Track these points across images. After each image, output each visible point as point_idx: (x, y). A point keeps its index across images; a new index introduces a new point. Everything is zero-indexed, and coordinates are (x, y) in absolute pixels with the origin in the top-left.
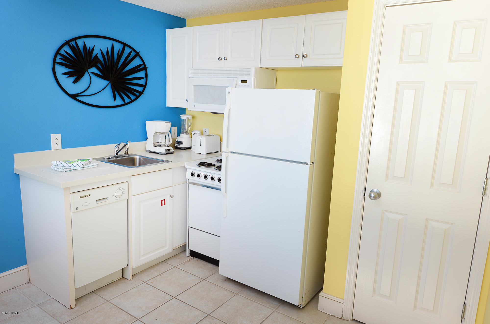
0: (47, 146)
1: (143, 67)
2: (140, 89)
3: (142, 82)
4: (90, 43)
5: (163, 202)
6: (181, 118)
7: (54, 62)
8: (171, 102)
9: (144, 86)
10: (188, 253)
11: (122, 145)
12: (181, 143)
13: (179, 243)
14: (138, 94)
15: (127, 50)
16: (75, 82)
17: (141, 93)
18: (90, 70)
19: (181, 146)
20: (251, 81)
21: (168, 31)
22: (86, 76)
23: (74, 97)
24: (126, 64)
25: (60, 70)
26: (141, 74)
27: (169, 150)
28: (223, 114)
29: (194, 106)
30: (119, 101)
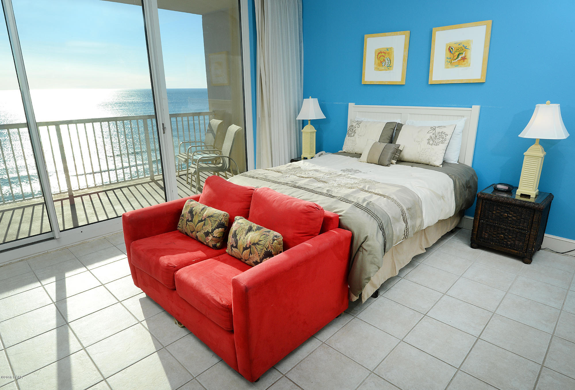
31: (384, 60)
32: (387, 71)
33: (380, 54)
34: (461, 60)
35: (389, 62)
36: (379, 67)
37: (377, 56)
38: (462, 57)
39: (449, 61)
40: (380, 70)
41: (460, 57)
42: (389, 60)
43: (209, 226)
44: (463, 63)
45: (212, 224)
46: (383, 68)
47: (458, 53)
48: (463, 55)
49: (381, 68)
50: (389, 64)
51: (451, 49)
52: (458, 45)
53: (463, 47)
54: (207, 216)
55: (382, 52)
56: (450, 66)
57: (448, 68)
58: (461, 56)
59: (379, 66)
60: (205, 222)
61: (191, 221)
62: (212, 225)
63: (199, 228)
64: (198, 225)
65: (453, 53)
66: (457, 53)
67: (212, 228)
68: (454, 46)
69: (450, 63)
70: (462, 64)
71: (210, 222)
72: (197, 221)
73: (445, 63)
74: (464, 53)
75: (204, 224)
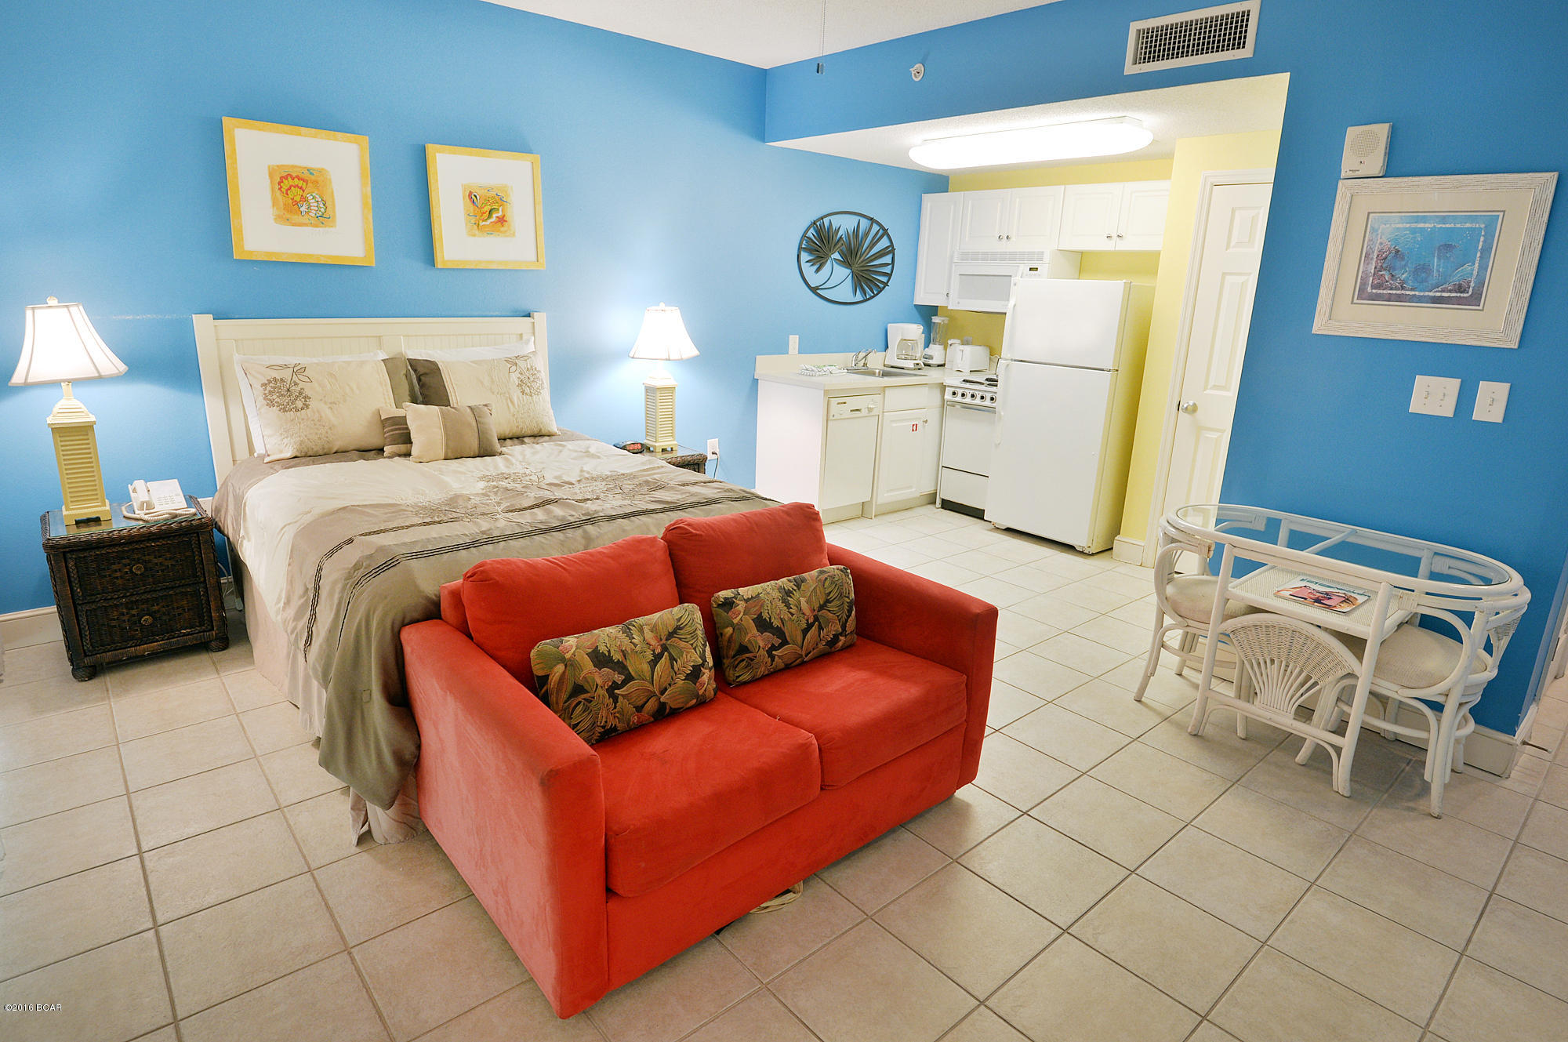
0: (783, 349)
1: (890, 250)
2: (884, 279)
3: (887, 270)
4: (836, 221)
5: (915, 427)
6: (933, 321)
7: (800, 248)
8: (923, 298)
9: (889, 275)
10: (938, 501)
11: (862, 355)
12: (931, 358)
13: (930, 489)
14: (881, 286)
15: (875, 228)
16: (817, 271)
17: (886, 284)
18: (833, 256)
19: (930, 362)
20: (1043, 269)
21: (926, 197)
22: (828, 264)
23: (814, 290)
24: (873, 245)
25: (805, 256)
26: (887, 259)
27: (918, 364)
28: (1005, 314)
29: (959, 303)
30: (859, 297)
31: (304, 199)
32: (318, 229)
33: (287, 179)
34: (496, 223)
35: (322, 205)
36: (288, 215)
37: (279, 184)
38: (497, 217)
39: (473, 221)
40: (294, 225)
41: (495, 215)
42: (320, 200)
43: (688, 652)
44: (502, 229)
45: (692, 644)
46: (305, 220)
47: (489, 207)
48: (500, 214)
49: (296, 218)
50: (323, 210)
51: (473, 197)
52: (486, 191)
53: (496, 197)
54: (664, 638)
55: (294, 175)
56: (477, 232)
57: (474, 235)
58: (497, 215)
59: (290, 211)
60: (670, 654)
61: (629, 678)
62: (694, 645)
63: (662, 680)
64: (655, 673)
65: (479, 205)
66: (487, 208)
67: (698, 652)
68: (479, 192)
69: (476, 227)
70: (499, 231)
71: (682, 644)
72: (646, 667)
73: (466, 224)
74: (500, 209)
75: (672, 659)
